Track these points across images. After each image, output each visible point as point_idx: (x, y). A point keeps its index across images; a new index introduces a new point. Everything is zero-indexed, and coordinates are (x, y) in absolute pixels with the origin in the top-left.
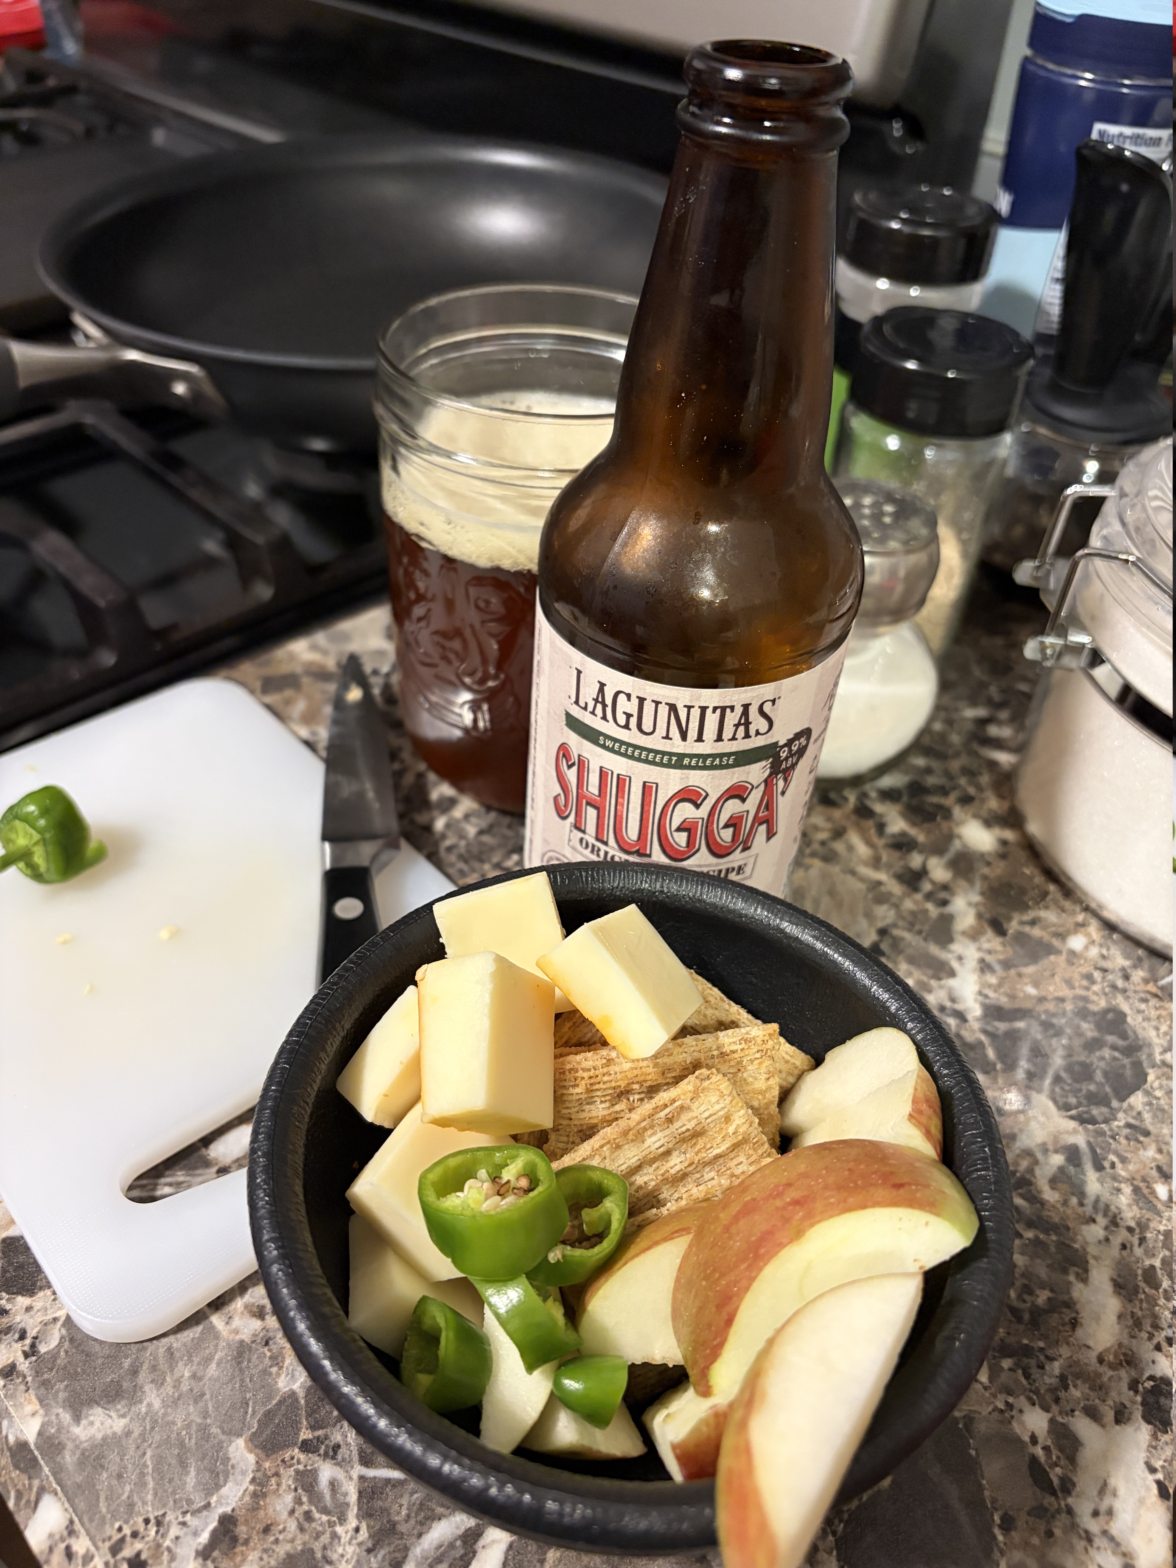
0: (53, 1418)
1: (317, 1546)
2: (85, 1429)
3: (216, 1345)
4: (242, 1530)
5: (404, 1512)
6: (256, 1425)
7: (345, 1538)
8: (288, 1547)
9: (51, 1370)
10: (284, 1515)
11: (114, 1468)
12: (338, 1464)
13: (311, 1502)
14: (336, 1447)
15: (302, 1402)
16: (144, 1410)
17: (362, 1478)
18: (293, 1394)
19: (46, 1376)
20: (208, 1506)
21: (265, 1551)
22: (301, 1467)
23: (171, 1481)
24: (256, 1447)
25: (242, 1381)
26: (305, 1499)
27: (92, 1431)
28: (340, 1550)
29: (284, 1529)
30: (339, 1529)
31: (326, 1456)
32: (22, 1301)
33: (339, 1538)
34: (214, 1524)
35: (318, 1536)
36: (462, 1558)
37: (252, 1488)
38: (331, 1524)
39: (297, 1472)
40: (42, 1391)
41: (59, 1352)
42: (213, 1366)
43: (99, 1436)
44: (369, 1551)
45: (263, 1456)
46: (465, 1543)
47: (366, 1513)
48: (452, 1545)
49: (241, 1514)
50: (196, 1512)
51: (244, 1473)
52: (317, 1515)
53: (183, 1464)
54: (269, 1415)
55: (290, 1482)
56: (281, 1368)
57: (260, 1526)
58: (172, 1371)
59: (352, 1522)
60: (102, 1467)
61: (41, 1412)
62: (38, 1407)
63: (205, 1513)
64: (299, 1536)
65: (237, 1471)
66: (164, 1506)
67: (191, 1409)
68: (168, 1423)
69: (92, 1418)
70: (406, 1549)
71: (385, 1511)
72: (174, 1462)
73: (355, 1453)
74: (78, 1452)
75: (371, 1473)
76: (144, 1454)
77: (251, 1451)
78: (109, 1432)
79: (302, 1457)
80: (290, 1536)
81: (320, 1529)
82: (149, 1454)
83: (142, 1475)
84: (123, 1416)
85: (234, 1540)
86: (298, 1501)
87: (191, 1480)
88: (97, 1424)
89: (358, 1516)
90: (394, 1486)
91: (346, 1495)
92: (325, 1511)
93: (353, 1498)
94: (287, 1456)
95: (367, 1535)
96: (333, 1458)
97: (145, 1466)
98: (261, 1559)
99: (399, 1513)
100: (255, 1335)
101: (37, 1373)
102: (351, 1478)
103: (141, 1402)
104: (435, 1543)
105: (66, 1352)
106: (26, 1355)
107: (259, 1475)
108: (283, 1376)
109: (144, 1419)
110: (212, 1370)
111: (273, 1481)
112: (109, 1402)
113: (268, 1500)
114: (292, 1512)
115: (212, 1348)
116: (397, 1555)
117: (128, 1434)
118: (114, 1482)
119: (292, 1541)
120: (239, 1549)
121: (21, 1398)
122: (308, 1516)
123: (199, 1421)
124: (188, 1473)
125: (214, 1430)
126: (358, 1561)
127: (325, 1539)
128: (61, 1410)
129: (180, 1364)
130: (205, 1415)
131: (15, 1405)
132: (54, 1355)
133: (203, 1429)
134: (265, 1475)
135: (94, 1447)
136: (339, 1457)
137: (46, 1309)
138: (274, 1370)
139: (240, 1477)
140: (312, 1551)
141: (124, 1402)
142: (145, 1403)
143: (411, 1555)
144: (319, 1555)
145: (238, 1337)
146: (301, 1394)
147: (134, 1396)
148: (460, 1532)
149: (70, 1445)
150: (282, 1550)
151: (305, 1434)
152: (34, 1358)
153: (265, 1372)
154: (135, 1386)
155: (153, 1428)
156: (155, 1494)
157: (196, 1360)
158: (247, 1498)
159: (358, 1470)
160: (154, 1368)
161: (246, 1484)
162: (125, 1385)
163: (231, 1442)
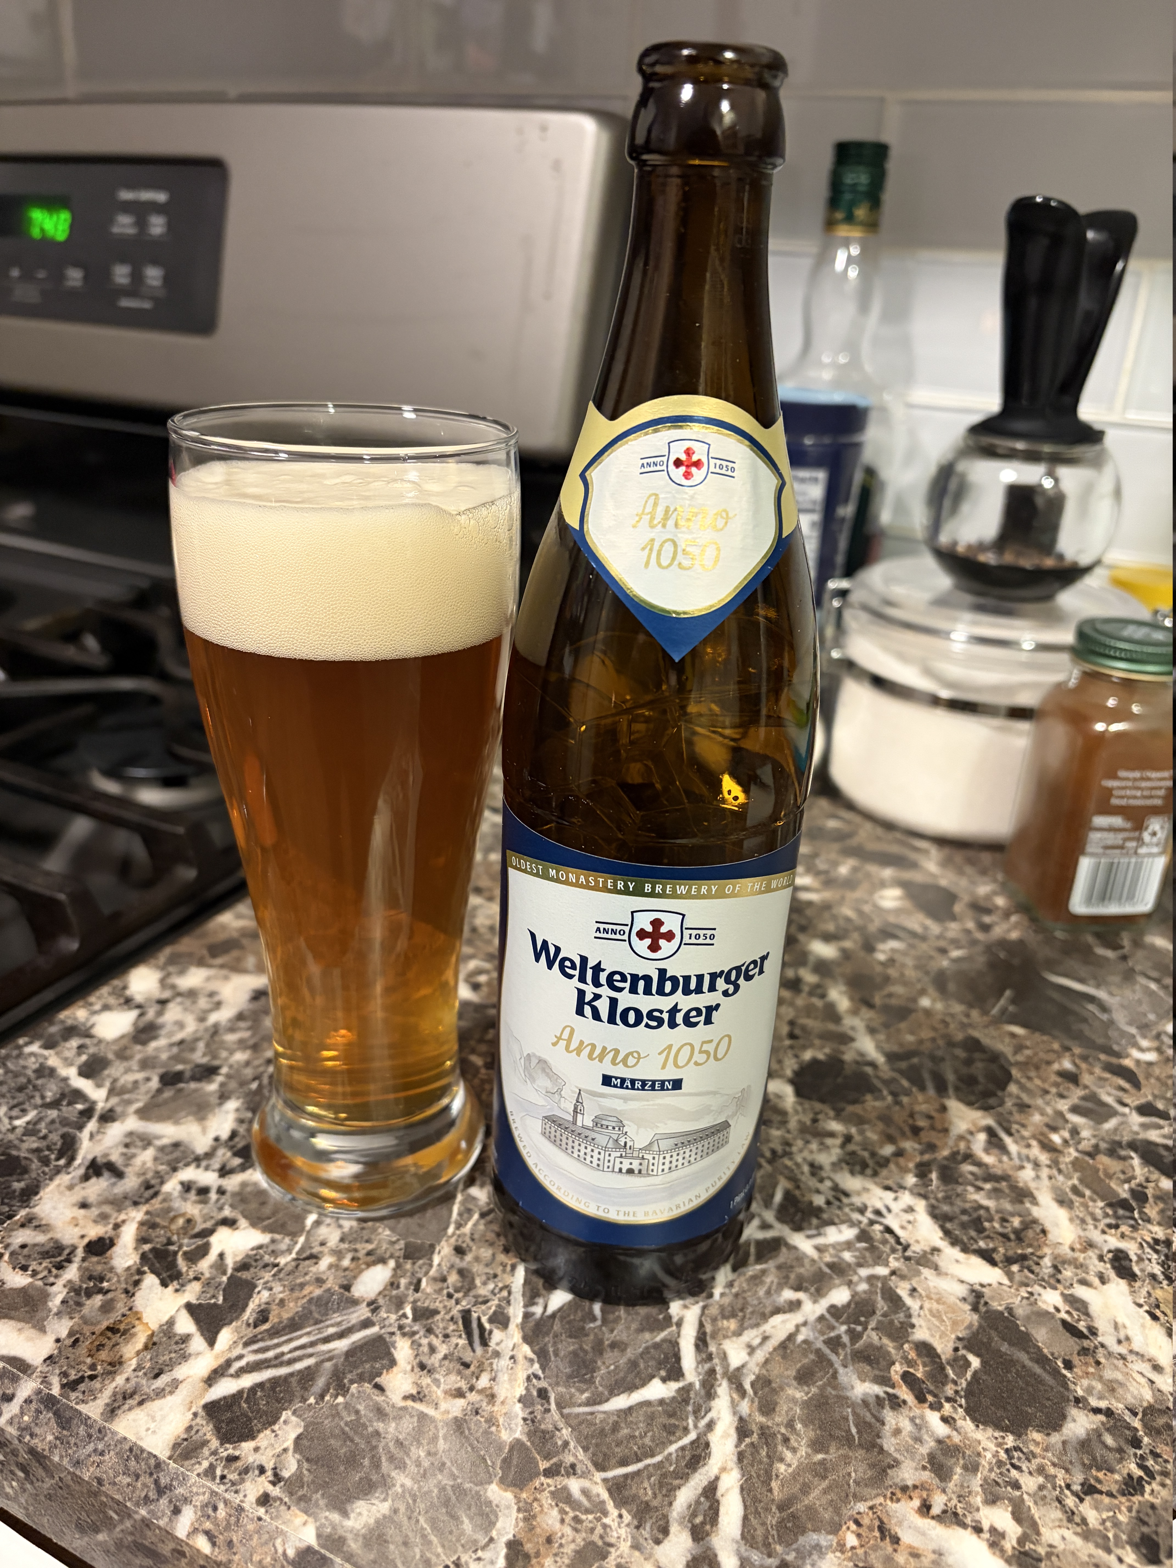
0: (323, 1521)
1: (595, 1538)
2: (356, 1520)
3: (436, 1427)
4: (528, 1547)
5: (650, 1493)
6: (500, 1472)
7: (614, 1525)
8: (573, 1546)
9: (302, 1487)
10: (558, 1525)
11: (399, 1539)
12: (581, 1477)
13: (573, 1509)
14: (573, 1466)
15: (529, 1444)
16: (400, 1490)
17: (605, 1480)
18: (518, 1441)
19: (300, 1493)
20: (491, 1540)
21: (556, 1555)
22: (553, 1488)
23: (451, 1532)
24: (508, 1486)
25: (471, 1445)
26: (567, 1509)
27: (363, 1519)
28: (615, 1534)
29: (563, 1536)
30: (606, 1521)
31: (568, 1475)
32: (247, 1446)
33: (610, 1527)
34: (503, 1551)
35: (592, 1530)
36: (710, 1508)
37: (521, 1516)
38: (598, 1519)
39: (552, 1493)
40: (303, 1504)
41: (301, 1472)
42: (441, 1442)
43: (372, 1521)
44: (638, 1527)
45: (517, 1490)
46: (707, 1497)
47: (620, 1503)
48: (698, 1502)
49: (521, 1536)
50: (483, 1548)
51: (508, 1507)
52: (584, 1517)
53: (455, 1517)
54: (507, 1462)
55: (550, 1501)
56: (498, 1426)
57: (541, 1540)
58: (408, 1455)
59: (614, 1512)
60: (386, 1541)
61: (311, 1520)
62: (305, 1517)
63: (492, 1546)
64: (577, 1536)
65: (502, 1508)
66: (455, 1552)
67: (440, 1477)
68: (426, 1493)
69: (358, 1510)
70: (665, 1517)
71: (635, 1497)
72: (446, 1518)
73: (590, 1465)
74: (361, 1539)
75: (610, 1474)
76: (418, 1521)
77: (506, 1490)
78: (379, 1515)
79: (549, 1481)
80: (570, 1538)
81: (591, 1525)
82: (422, 1520)
83: (424, 1536)
84: (385, 1500)
85: (527, 1557)
86: (563, 1512)
87: (467, 1525)
88: (365, 1513)
89: (617, 1506)
90: (633, 1478)
91: (598, 1495)
92: (587, 1511)
93: (605, 1495)
94: (537, 1484)
95: (630, 1517)
96: (574, 1474)
97: (423, 1529)
98: (556, 1562)
99: (646, 1494)
100: (463, 1410)
101: (291, 1494)
102: (596, 1483)
103: (394, 1485)
104: (685, 1505)
105: (309, 1470)
106: (274, 1484)
107: (521, 1504)
108: (503, 1431)
109: (404, 1497)
110: (442, 1445)
111: (535, 1504)
112: (366, 1494)
113: (538, 1519)
114: (562, 1521)
115: (433, 1430)
116: (660, 1523)
117: (396, 1511)
118: (403, 1549)
119: (573, 1541)
120: (534, 1561)
121: (287, 1515)
122: (576, 1519)
123: (451, 1483)
124: (462, 1522)
125: (467, 1486)
126: (633, 1537)
127: (599, 1530)
128: (327, 1514)
129: (412, 1448)
130: (455, 1478)
131: (284, 1523)
132: (298, 1477)
133: (457, 1488)
134: (526, 1503)
135: (371, 1531)
136: (579, 1472)
137: (272, 1445)
138: (493, 1429)
139: (506, 1511)
140: (593, 1543)
141: (379, 1490)
142: (398, 1485)
143: (671, 1520)
144: (600, 1543)
145: (450, 1416)
146: (524, 1439)
147: (385, 1483)
148: (700, 1490)
149: (349, 1536)
150: (569, 1549)
151: (543, 1465)
152: (282, 1483)
153: (487, 1433)
154: (383, 1476)
155: (415, 1501)
156: (443, 1546)
157: (425, 1442)
158: (521, 1524)
159: (598, 1476)
160: (391, 1459)
161: (514, 1514)
162: (374, 1477)
163: (486, 1490)
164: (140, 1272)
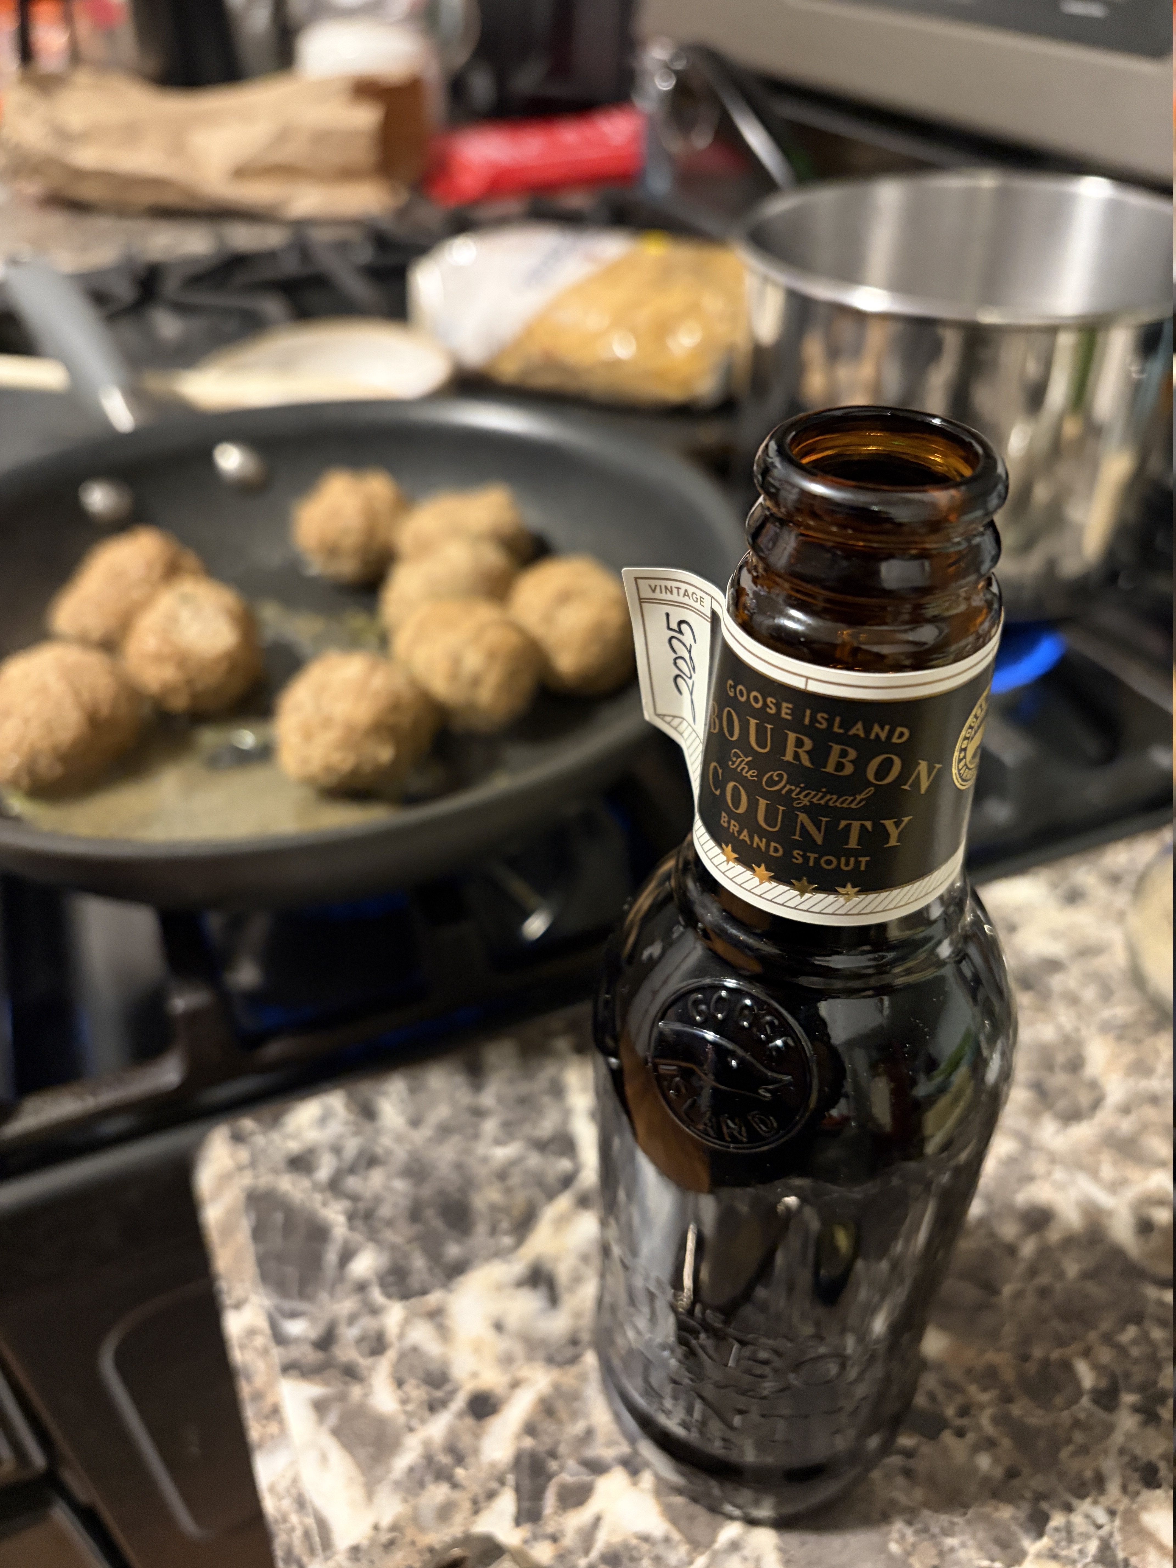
164: (502, 1482)
